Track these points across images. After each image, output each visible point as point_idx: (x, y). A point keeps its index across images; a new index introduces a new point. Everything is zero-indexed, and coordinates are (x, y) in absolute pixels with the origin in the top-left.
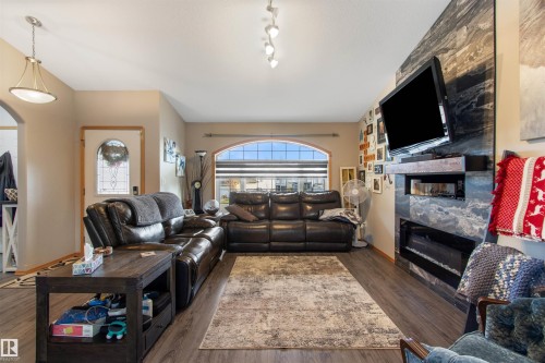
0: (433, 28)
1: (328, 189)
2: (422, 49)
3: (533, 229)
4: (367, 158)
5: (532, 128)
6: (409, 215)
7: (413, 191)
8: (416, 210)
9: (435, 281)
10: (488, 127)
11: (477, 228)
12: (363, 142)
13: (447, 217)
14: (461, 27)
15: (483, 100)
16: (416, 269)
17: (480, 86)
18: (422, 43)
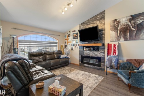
0: (91, 19)
1: (58, 50)
2: (88, 22)
3: (115, 54)
4: (68, 42)
5: (112, 40)
6: (84, 55)
7: (84, 50)
8: (86, 54)
9: (92, 66)
10: (103, 39)
11: (102, 55)
12: (66, 38)
13: (95, 54)
14: (98, 21)
15: (102, 34)
16: (86, 65)
17: (102, 32)
18: (88, 21)
